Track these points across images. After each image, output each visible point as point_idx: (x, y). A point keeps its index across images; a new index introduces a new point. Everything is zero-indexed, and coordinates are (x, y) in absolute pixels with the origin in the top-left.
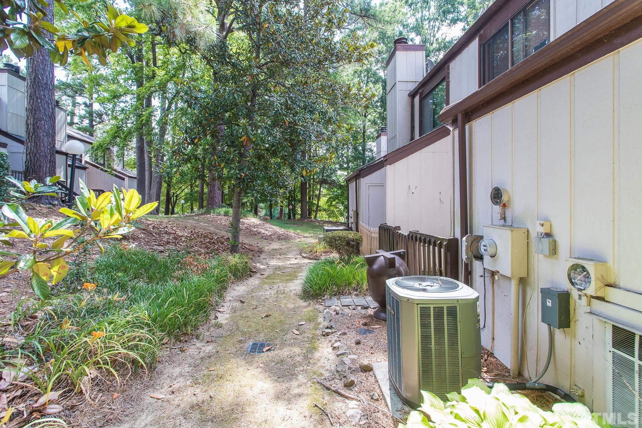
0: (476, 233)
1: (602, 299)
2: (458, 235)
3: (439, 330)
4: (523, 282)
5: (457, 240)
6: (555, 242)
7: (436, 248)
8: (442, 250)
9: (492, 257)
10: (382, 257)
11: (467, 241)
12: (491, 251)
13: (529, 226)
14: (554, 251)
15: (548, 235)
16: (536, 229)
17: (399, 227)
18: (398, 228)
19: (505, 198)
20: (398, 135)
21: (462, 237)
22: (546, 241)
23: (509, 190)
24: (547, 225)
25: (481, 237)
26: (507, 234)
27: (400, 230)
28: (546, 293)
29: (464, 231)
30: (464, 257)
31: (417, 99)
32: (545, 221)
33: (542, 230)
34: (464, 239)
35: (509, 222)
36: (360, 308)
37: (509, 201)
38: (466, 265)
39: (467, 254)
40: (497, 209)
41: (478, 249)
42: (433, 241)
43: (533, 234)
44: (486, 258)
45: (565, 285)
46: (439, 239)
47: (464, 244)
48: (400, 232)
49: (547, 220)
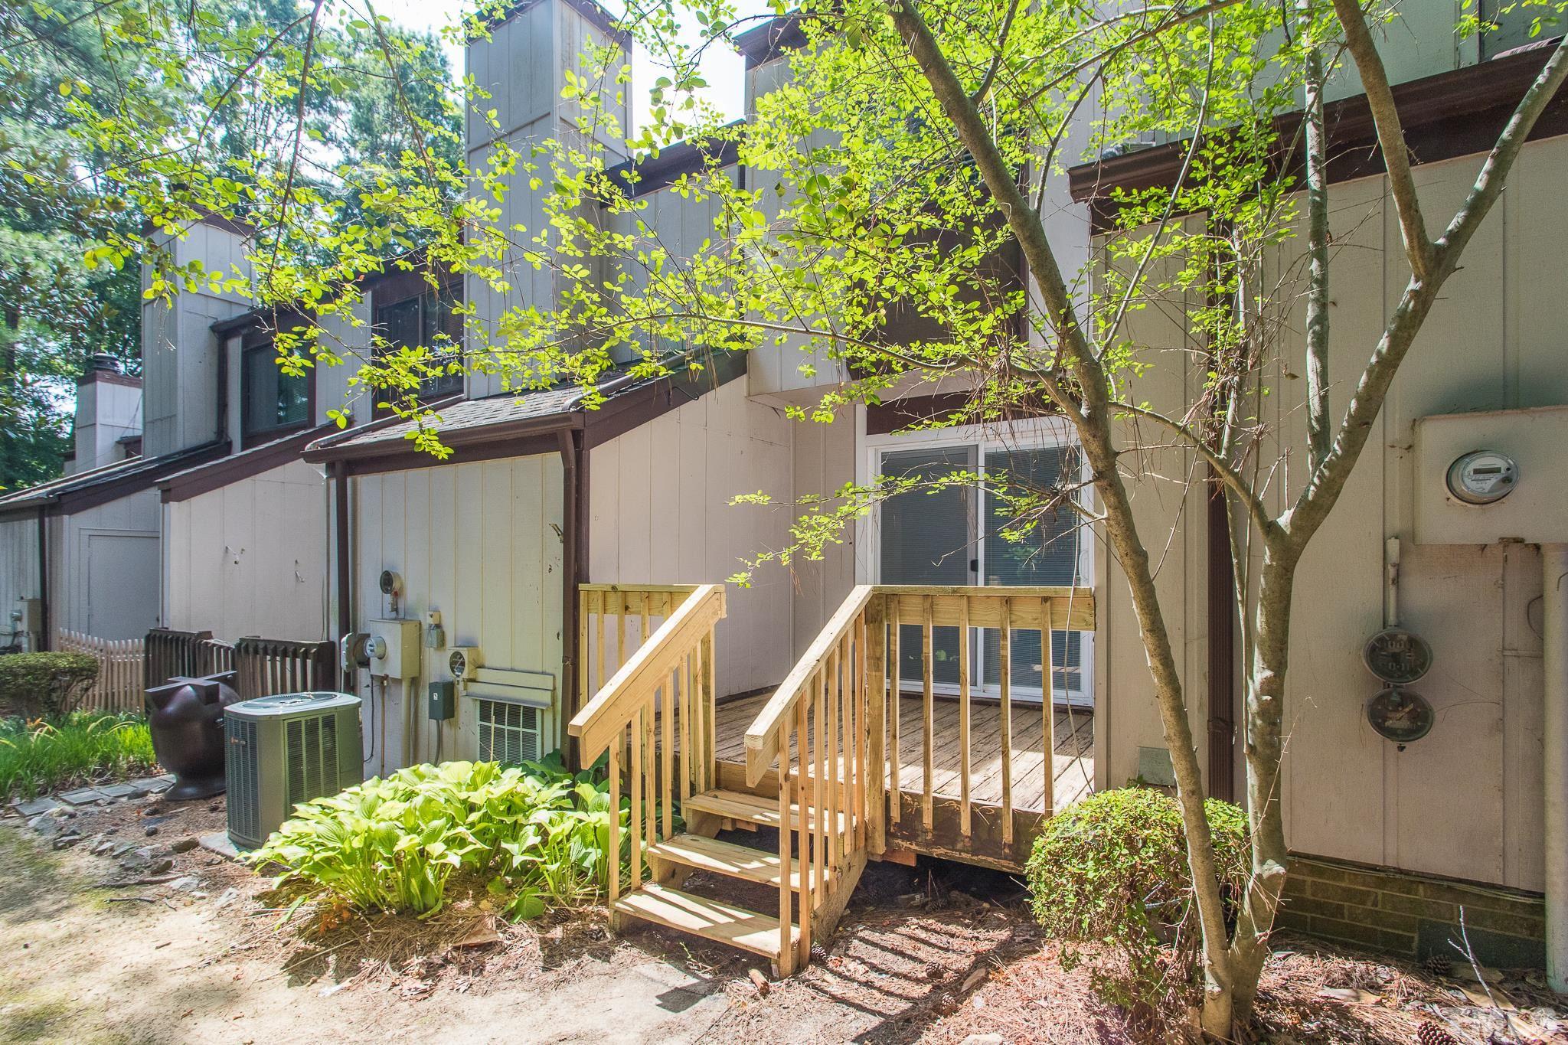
0: (361, 631)
1: (473, 680)
2: (334, 635)
3: (313, 745)
4: (415, 682)
5: (333, 644)
6: (443, 633)
7: (298, 661)
8: (309, 662)
9: (380, 658)
10: (189, 688)
11: (348, 642)
12: (378, 651)
13: (421, 618)
14: (442, 643)
15: (438, 626)
16: (428, 621)
17: (210, 633)
18: (208, 635)
19: (396, 585)
20: (180, 417)
21: (341, 636)
22: (434, 633)
23: (401, 573)
24: (436, 615)
25: (368, 636)
26: (397, 627)
27: (211, 637)
28: (433, 687)
29: (344, 629)
30: (344, 664)
31: (235, 346)
32: (435, 611)
33: (430, 621)
34: (344, 639)
35: (401, 615)
36: (124, 799)
37: (401, 588)
38: (347, 675)
39: (348, 660)
40: (388, 597)
41: (363, 649)
42: (291, 649)
43: (425, 627)
44: (374, 661)
45: (449, 676)
46: (304, 645)
47: (344, 646)
48: (212, 641)
49: (436, 610)
